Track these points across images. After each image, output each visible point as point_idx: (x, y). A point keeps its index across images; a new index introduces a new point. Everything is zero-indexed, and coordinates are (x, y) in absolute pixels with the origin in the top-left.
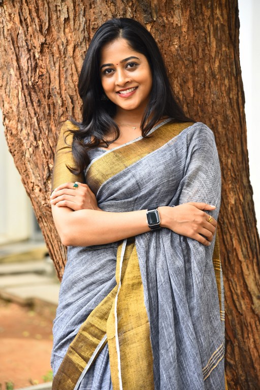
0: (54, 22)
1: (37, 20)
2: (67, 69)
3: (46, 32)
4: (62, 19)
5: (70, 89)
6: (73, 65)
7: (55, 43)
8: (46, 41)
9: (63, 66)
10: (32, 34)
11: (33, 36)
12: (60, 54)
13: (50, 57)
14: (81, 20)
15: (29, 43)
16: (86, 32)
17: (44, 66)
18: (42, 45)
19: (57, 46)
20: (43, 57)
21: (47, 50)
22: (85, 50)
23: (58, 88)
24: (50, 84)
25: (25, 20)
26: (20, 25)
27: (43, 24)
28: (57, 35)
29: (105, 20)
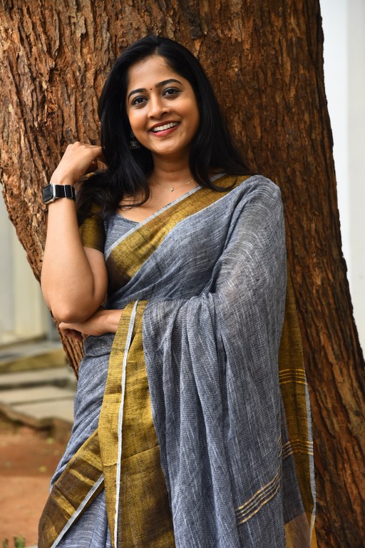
0: (67, 40)
1: (43, 37)
2: (86, 104)
3: (56, 54)
4: (78, 35)
5: (91, 132)
6: (95, 99)
7: (69, 68)
8: (56, 65)
9: (80, 100)
11: (38, 59)
12: (76, 83)
13: (62, 88)
14: (104, 36)
15: (33, 69)
16: (111, 52)
17: (55, 100)
18: (52, 71)
19: (71, 72)
20: (54, 88)
21: (58, 79)
23: (74, 130)
24: (63, 125)
25: (28, 37)
26: (20, 45)
27: (52, 42)
28: (72, 57)
29: (137, 35)
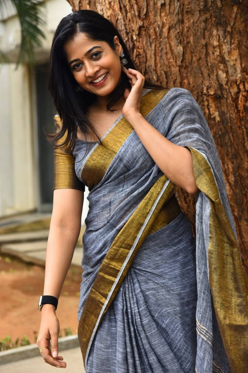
0: (151, 8)
1: (135, 7)
2: (162, 49)
3: (144, 17)
4: (159, 4)
5: (165, 66)
6: (168, 45)
7: (152, 26)
8: (143, 24)
9: (159, 46)
10: (131, 19)
11: (131, 21)
12: (156, 35)
13: (147, 39)
14: (176, 4)
15: (128, 27)
16: (180, 15)
17: (141, 47)
18: (140, 28)
19: (153, 28)
20: (140, 39)
21: (144, 33)
22: (178, 31)
23: (153, 65)
24: (146, 62)
25: (125, 7)
26: (119, 12)
27: (142, 10)
28: (154, 19)
29: (197, 4)
